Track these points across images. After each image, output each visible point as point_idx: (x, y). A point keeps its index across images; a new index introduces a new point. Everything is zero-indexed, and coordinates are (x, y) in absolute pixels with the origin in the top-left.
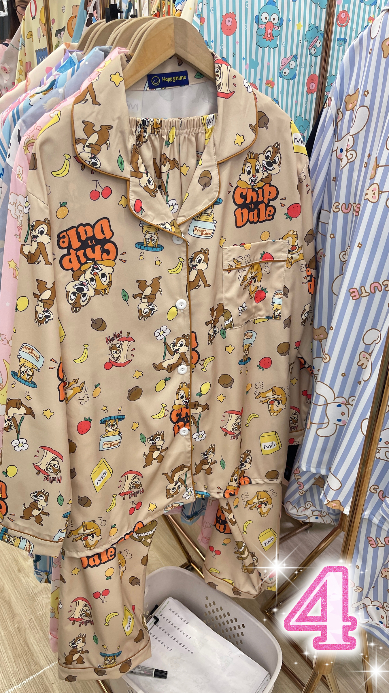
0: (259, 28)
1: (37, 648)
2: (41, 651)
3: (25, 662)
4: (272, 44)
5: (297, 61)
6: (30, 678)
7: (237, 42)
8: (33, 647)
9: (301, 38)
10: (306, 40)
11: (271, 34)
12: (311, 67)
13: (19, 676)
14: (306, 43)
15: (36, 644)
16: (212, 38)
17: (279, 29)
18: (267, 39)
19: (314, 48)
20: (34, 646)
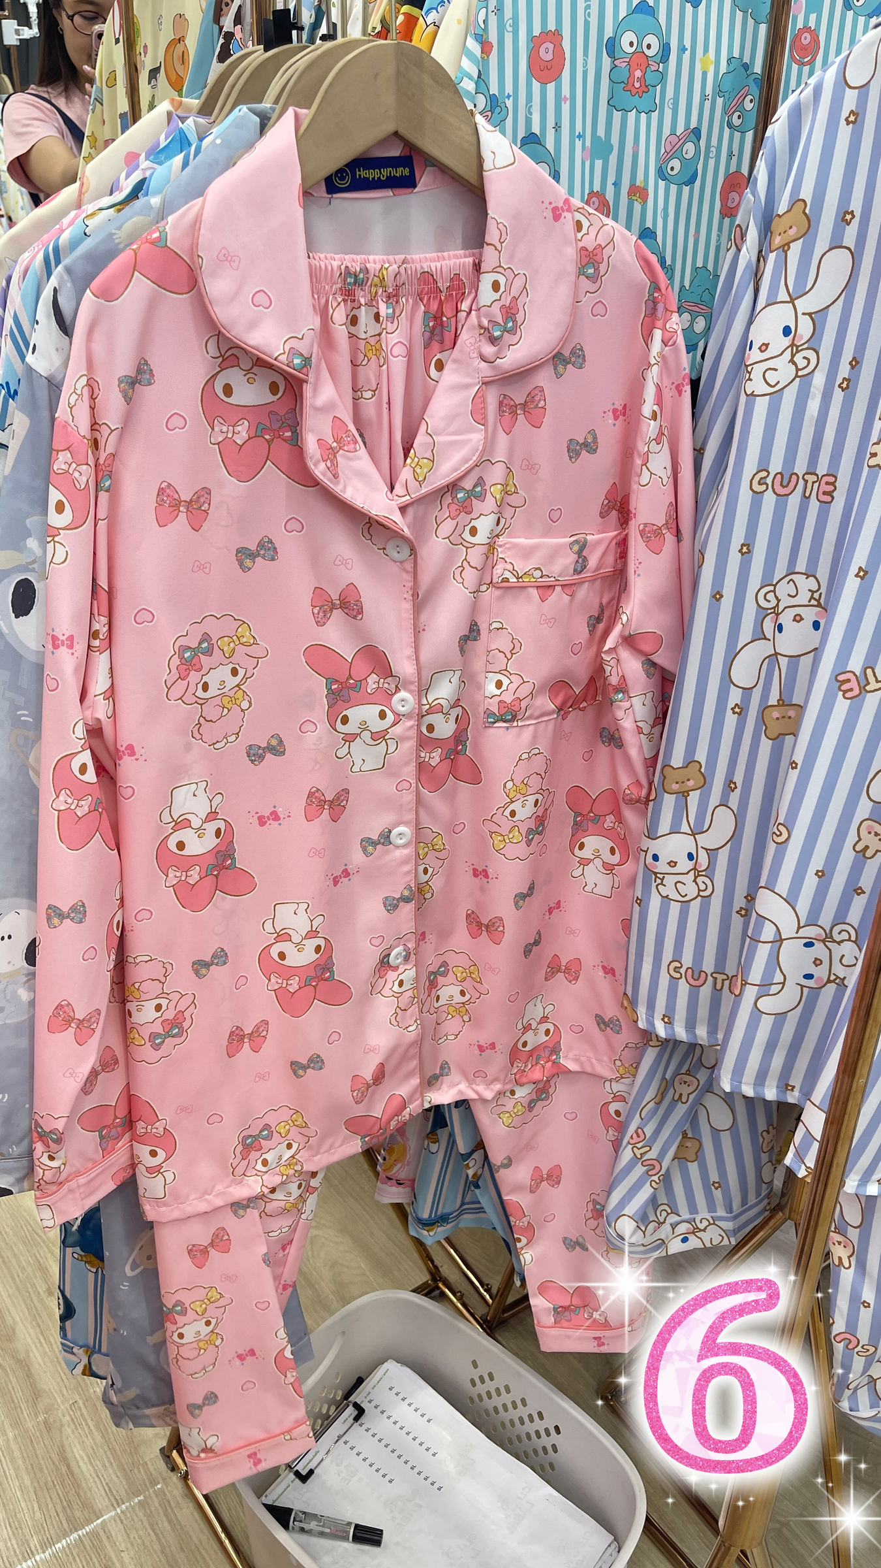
0: (614, 67)
1: (88, 1470)
2: (98, 1476)
3: (61, 1502)
4: (643, 102)
5: (699, 141)
6: (72, 1537)
7: (565, 99)
8: (79, 1467)
9: (709, 90)
10: (721, 94)
11: (642, 80)
12: (730, 155)
13: (47, 1533)
14: (720, 101)
15: (86, 1460)
16: (509, 89)
17: (660, 70)
18: (634, 91)
19: (739, 113)
20: (81, 1464)
